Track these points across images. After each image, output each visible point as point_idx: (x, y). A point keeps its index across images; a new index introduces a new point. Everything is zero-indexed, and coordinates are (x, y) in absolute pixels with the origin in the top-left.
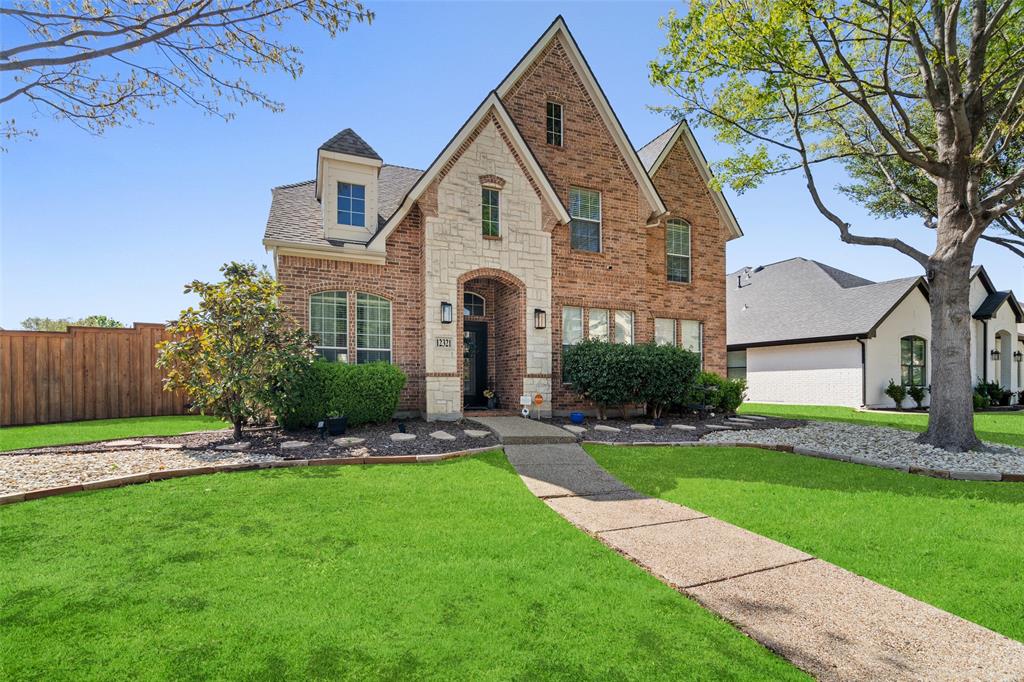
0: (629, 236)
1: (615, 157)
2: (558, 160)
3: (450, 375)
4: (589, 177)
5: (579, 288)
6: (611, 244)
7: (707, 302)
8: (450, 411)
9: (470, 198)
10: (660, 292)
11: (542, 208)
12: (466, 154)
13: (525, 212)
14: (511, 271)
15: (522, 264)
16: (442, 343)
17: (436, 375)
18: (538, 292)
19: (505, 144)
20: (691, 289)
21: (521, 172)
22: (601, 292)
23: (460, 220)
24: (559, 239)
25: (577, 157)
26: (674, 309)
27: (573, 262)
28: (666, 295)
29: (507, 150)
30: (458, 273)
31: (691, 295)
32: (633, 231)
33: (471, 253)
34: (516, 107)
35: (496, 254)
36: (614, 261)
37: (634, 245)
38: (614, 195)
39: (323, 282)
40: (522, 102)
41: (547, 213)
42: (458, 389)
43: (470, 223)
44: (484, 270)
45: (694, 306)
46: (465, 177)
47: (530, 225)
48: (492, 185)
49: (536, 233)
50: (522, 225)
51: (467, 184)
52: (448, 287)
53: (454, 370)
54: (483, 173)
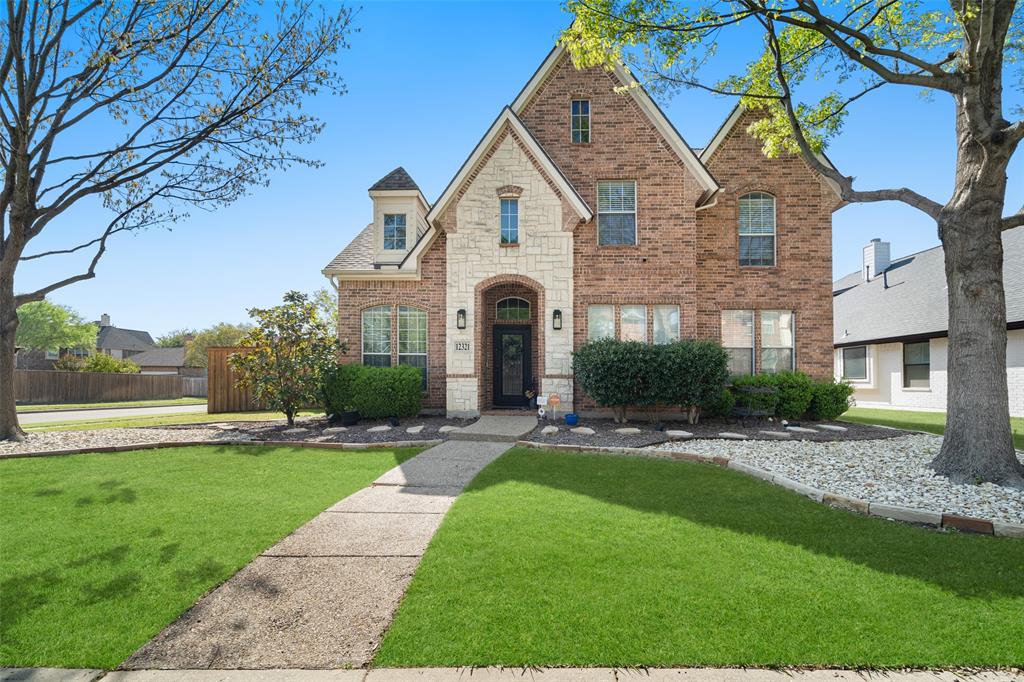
0: (672, 222)
1: (653, 140)
2: (584, 156)
3: (467, 376)
4: (621, 167)
5: (609, 283)
6: (648, 234)
7: (802, 286)
8: (467, 408)
9: (487, 211)
10: (728, 280)
11: (563, 209)
12: (484, 170)
13: (543, 215)
14: (529, 275)
15: (540, 267)
16: (461, 346)
17: (454, 376)
18: (557, 292)
19: (523, 153)
20: (776, 272)
21: (540, 177)
22: (636, 285)
23: (478, 233)
24: (583, 237)
25: (605, 150)
26: (751, 297)
27: (600, 258)
28: (739, 283)
29: (525, 158)
30: (475, 282)
31: (776, 280)
32: (677, 217)
33: (488, 262)
34: (538, 115)
35: (514, 260)
36: (651, 252)
37: (679, 232)
38: (651, 181)
40: (544, 108)
41: (568, 212)
42: (475, 388)
43: (487, 234)
44: (501, 276)
45: (780, 293)
46: (481, 192)
47: (551, 227)
48: (509, 195)
49: (554, 234)
50: (540, 228)
51: (483, 199)
52: (468, 295)
53: (471, 371)
54: (501, 185)
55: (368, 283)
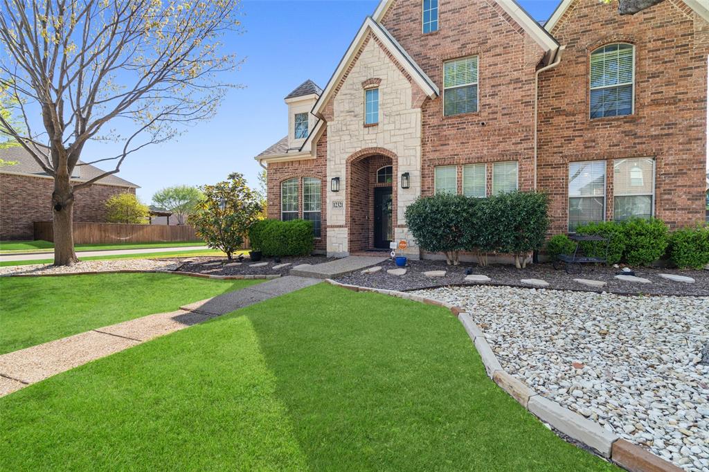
0: (511, 86)
1: (495, 15)
2: (432, 43)
3: (340, 226)
4: (464, 46)
5: (452, 147)
6: (488, 100)
7: (666, 132)
8: (341, 251)
9: (355, 101)
10: (577, 133)
11: (413, 90)
12: (354, 70)
13: (397, 98)
14: (385, 147)
15: (394, 139)
16: (337, 205)
17: (332, 227)
18: (408, 160)
19: (382, 51)
20: (633, 121)
21: (395, 67)
22: (478, 147)
23: (348, 118)
24: (430, 111)
25: (451, 33)
26: (603, 147)
27: (445, 127)
28: (588, 135)
29: (383, 54)
30: (346, 156)
31: (633, 128)
32: (517, 81)
33: (356, 140)
34: (395, 17)
35: (374, 136)
36: (491, 116)
37: (518, 94)
38: (492, 52)
39: (286, 174)
40: (400, 11)
41: (417, 91)
42: (346, 236)
43: (355, 118)
44: (365, 150)
45: (637, 141)
46: (351, 87)
47: (403, 107)
48: (371, 86)
49: (406, 112)
50: (395, 108)
51: (353, 92)
52: (340, 166)
53: (343, 223)
54: (364, 79)
55: (284, 163)
